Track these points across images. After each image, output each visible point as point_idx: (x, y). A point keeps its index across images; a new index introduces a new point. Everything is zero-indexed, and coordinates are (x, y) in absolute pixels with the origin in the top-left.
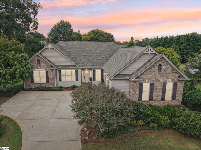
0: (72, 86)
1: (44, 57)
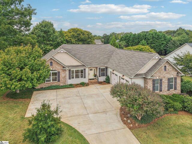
0: (81, 83)
1: (57, 60)
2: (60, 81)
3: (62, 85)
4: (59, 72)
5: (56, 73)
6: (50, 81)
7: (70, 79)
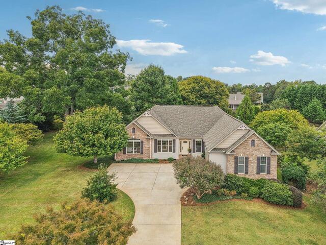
0: (168, 159)
1: (140, 125)
2: (144, 153)
3: (145, 159)
4: (142, 142)
5: (139, 143)
6: (132, 152)
7: (155, 152)
